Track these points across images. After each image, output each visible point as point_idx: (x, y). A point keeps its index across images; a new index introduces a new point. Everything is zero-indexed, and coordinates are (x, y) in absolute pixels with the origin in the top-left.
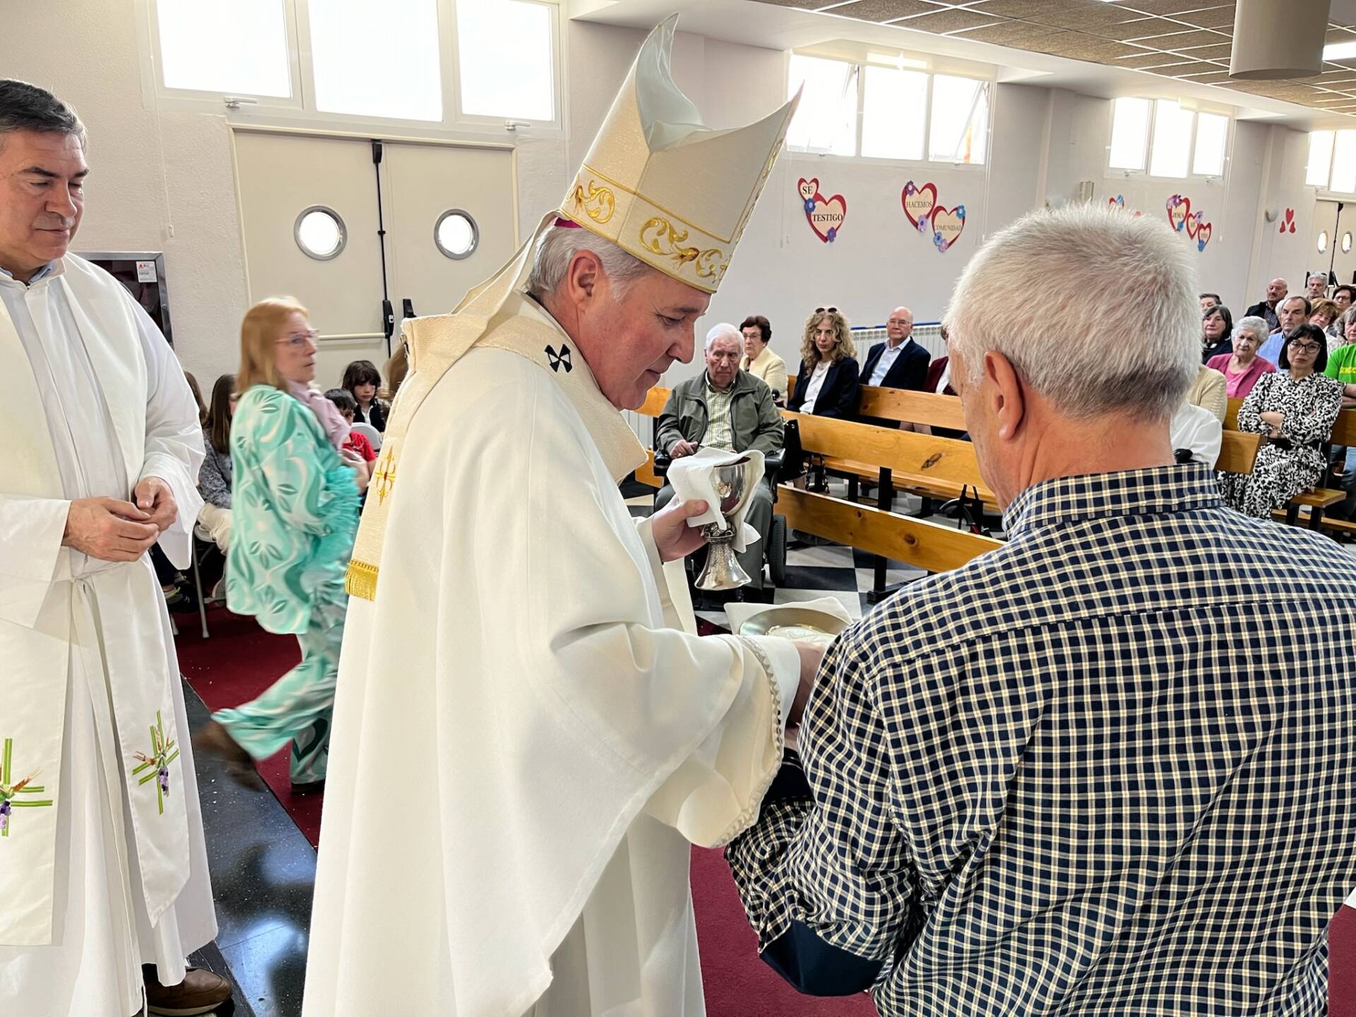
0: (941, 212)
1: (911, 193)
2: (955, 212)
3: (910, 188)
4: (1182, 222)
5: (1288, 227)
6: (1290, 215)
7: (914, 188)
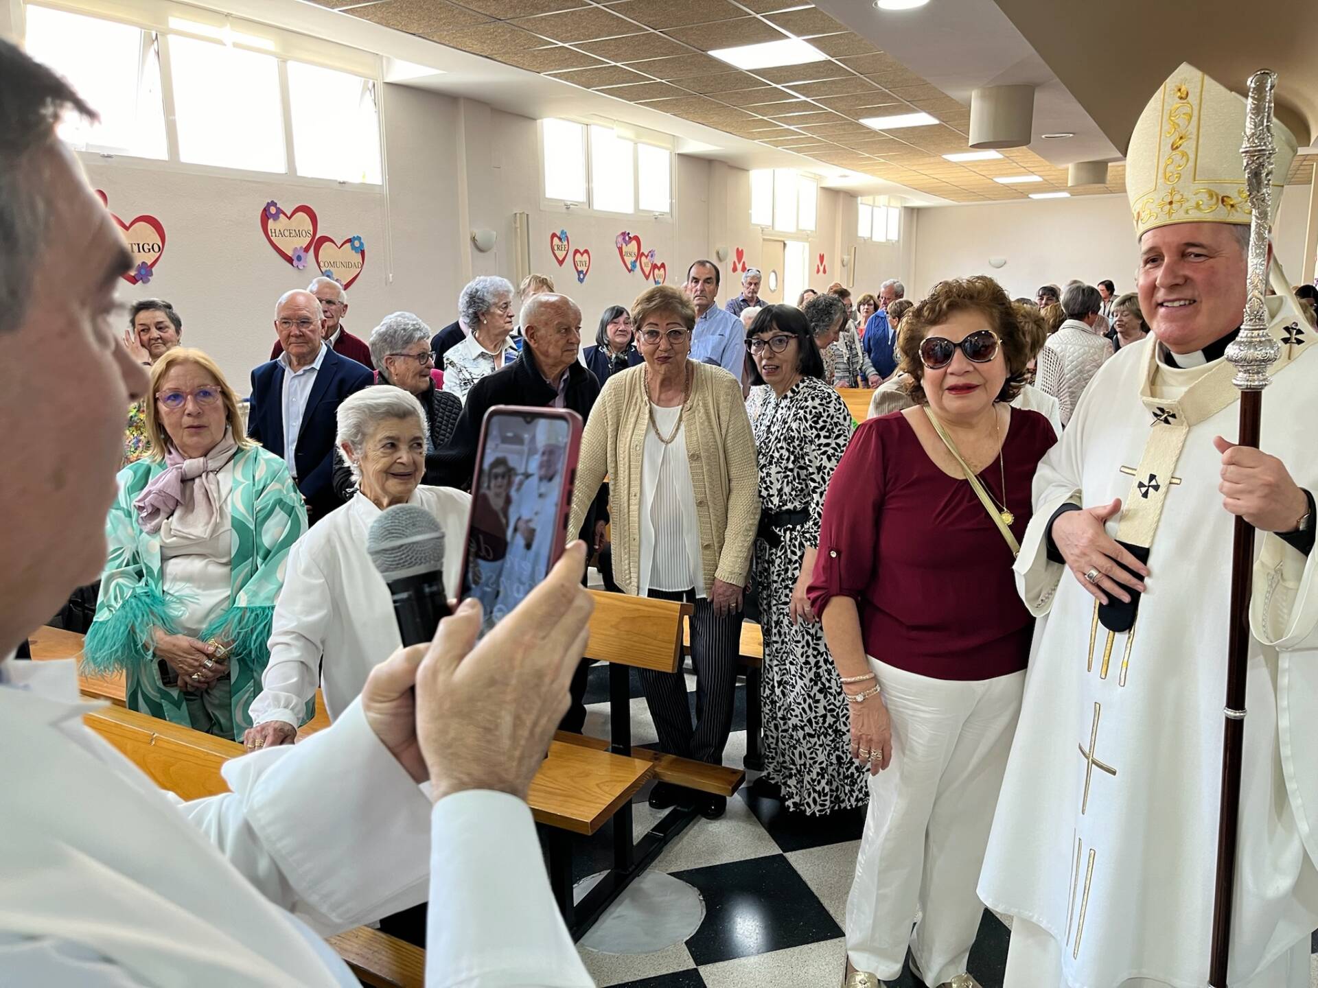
0: (327, 244)
1: (276, 217)
2: (348, 245)
3: (273, 210)
4: (635, 261)
5: (739, 267)
6: (740, 254)
7: (279, 211)
